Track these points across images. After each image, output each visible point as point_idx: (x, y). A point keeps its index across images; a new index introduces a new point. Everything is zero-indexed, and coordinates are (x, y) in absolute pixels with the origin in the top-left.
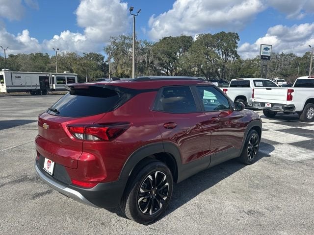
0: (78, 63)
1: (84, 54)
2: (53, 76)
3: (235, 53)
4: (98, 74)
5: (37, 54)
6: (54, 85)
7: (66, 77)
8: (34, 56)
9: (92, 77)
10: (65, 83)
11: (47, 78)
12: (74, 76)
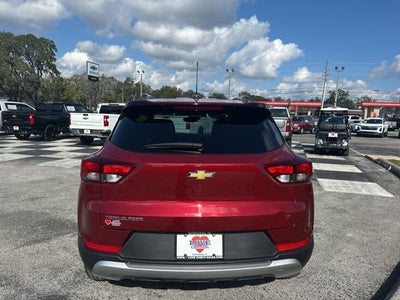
3: (53, 68)
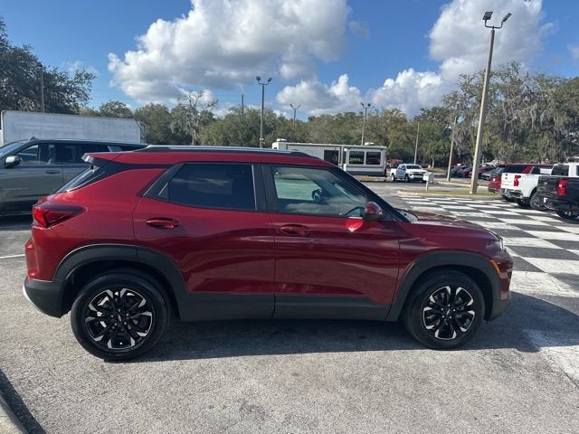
0: (399, 127)
1: (422, 110)
2: (346, 150)
4: (439, 147)
5: (347, 114)
6: (345, 165)
7: (365, 151)
8: (341, 117)
9: (428, 152)
10: (362, 163)
11: (336, 153)
12: (379, 151)
